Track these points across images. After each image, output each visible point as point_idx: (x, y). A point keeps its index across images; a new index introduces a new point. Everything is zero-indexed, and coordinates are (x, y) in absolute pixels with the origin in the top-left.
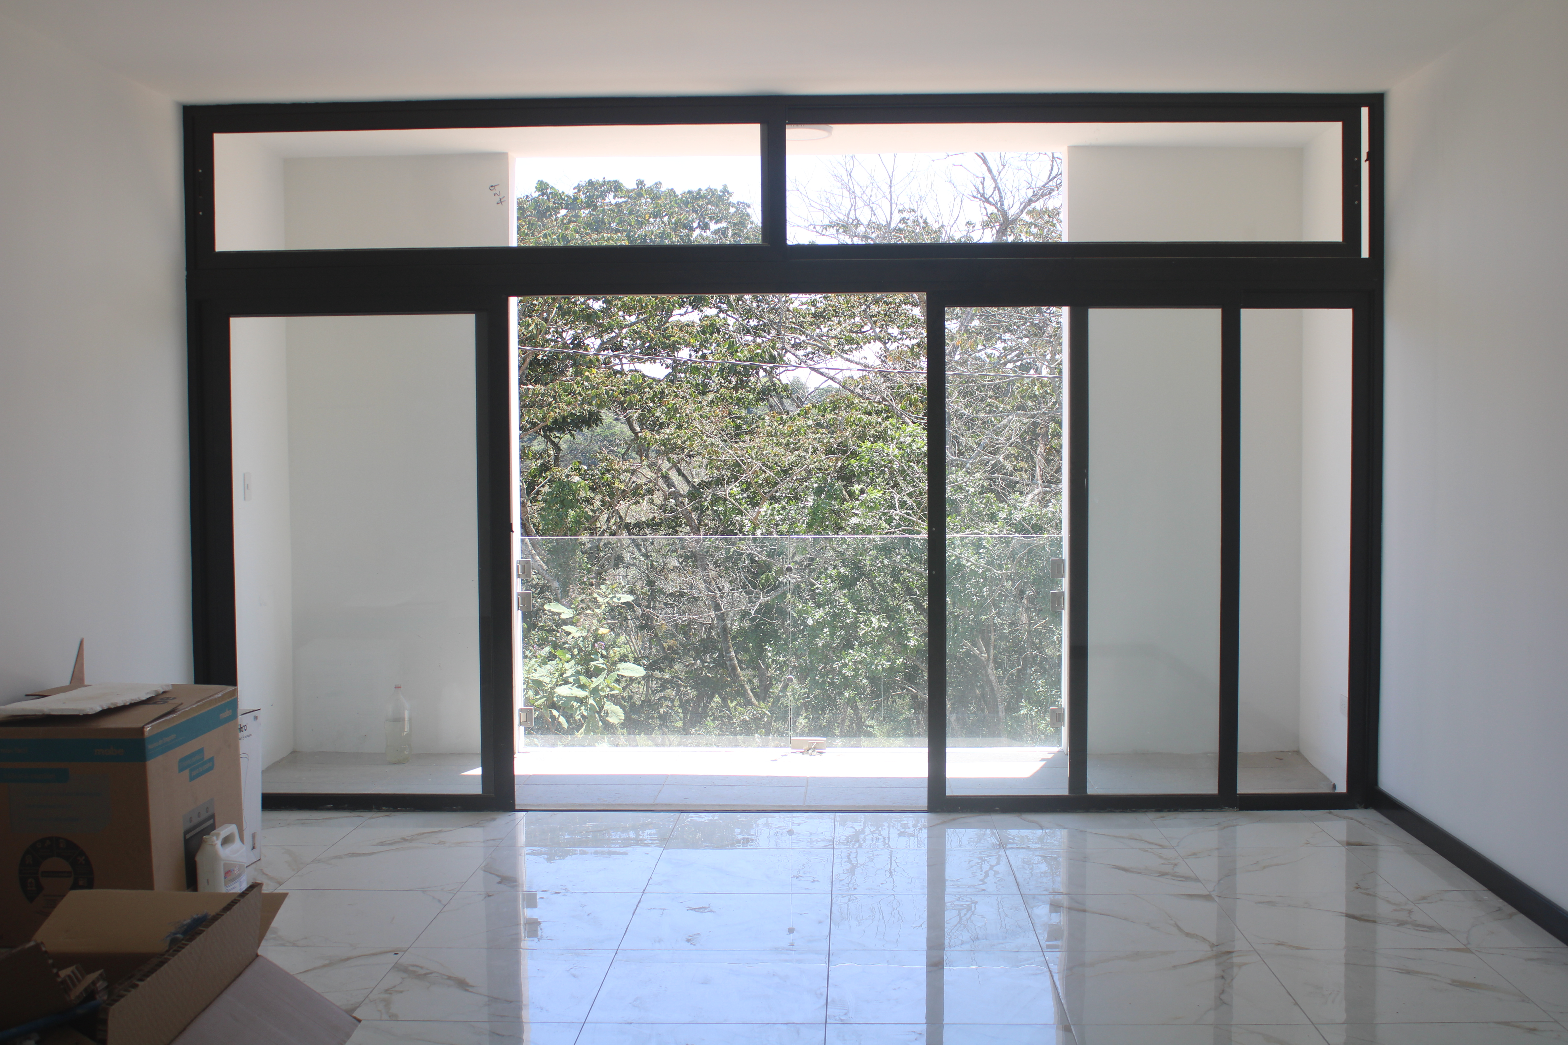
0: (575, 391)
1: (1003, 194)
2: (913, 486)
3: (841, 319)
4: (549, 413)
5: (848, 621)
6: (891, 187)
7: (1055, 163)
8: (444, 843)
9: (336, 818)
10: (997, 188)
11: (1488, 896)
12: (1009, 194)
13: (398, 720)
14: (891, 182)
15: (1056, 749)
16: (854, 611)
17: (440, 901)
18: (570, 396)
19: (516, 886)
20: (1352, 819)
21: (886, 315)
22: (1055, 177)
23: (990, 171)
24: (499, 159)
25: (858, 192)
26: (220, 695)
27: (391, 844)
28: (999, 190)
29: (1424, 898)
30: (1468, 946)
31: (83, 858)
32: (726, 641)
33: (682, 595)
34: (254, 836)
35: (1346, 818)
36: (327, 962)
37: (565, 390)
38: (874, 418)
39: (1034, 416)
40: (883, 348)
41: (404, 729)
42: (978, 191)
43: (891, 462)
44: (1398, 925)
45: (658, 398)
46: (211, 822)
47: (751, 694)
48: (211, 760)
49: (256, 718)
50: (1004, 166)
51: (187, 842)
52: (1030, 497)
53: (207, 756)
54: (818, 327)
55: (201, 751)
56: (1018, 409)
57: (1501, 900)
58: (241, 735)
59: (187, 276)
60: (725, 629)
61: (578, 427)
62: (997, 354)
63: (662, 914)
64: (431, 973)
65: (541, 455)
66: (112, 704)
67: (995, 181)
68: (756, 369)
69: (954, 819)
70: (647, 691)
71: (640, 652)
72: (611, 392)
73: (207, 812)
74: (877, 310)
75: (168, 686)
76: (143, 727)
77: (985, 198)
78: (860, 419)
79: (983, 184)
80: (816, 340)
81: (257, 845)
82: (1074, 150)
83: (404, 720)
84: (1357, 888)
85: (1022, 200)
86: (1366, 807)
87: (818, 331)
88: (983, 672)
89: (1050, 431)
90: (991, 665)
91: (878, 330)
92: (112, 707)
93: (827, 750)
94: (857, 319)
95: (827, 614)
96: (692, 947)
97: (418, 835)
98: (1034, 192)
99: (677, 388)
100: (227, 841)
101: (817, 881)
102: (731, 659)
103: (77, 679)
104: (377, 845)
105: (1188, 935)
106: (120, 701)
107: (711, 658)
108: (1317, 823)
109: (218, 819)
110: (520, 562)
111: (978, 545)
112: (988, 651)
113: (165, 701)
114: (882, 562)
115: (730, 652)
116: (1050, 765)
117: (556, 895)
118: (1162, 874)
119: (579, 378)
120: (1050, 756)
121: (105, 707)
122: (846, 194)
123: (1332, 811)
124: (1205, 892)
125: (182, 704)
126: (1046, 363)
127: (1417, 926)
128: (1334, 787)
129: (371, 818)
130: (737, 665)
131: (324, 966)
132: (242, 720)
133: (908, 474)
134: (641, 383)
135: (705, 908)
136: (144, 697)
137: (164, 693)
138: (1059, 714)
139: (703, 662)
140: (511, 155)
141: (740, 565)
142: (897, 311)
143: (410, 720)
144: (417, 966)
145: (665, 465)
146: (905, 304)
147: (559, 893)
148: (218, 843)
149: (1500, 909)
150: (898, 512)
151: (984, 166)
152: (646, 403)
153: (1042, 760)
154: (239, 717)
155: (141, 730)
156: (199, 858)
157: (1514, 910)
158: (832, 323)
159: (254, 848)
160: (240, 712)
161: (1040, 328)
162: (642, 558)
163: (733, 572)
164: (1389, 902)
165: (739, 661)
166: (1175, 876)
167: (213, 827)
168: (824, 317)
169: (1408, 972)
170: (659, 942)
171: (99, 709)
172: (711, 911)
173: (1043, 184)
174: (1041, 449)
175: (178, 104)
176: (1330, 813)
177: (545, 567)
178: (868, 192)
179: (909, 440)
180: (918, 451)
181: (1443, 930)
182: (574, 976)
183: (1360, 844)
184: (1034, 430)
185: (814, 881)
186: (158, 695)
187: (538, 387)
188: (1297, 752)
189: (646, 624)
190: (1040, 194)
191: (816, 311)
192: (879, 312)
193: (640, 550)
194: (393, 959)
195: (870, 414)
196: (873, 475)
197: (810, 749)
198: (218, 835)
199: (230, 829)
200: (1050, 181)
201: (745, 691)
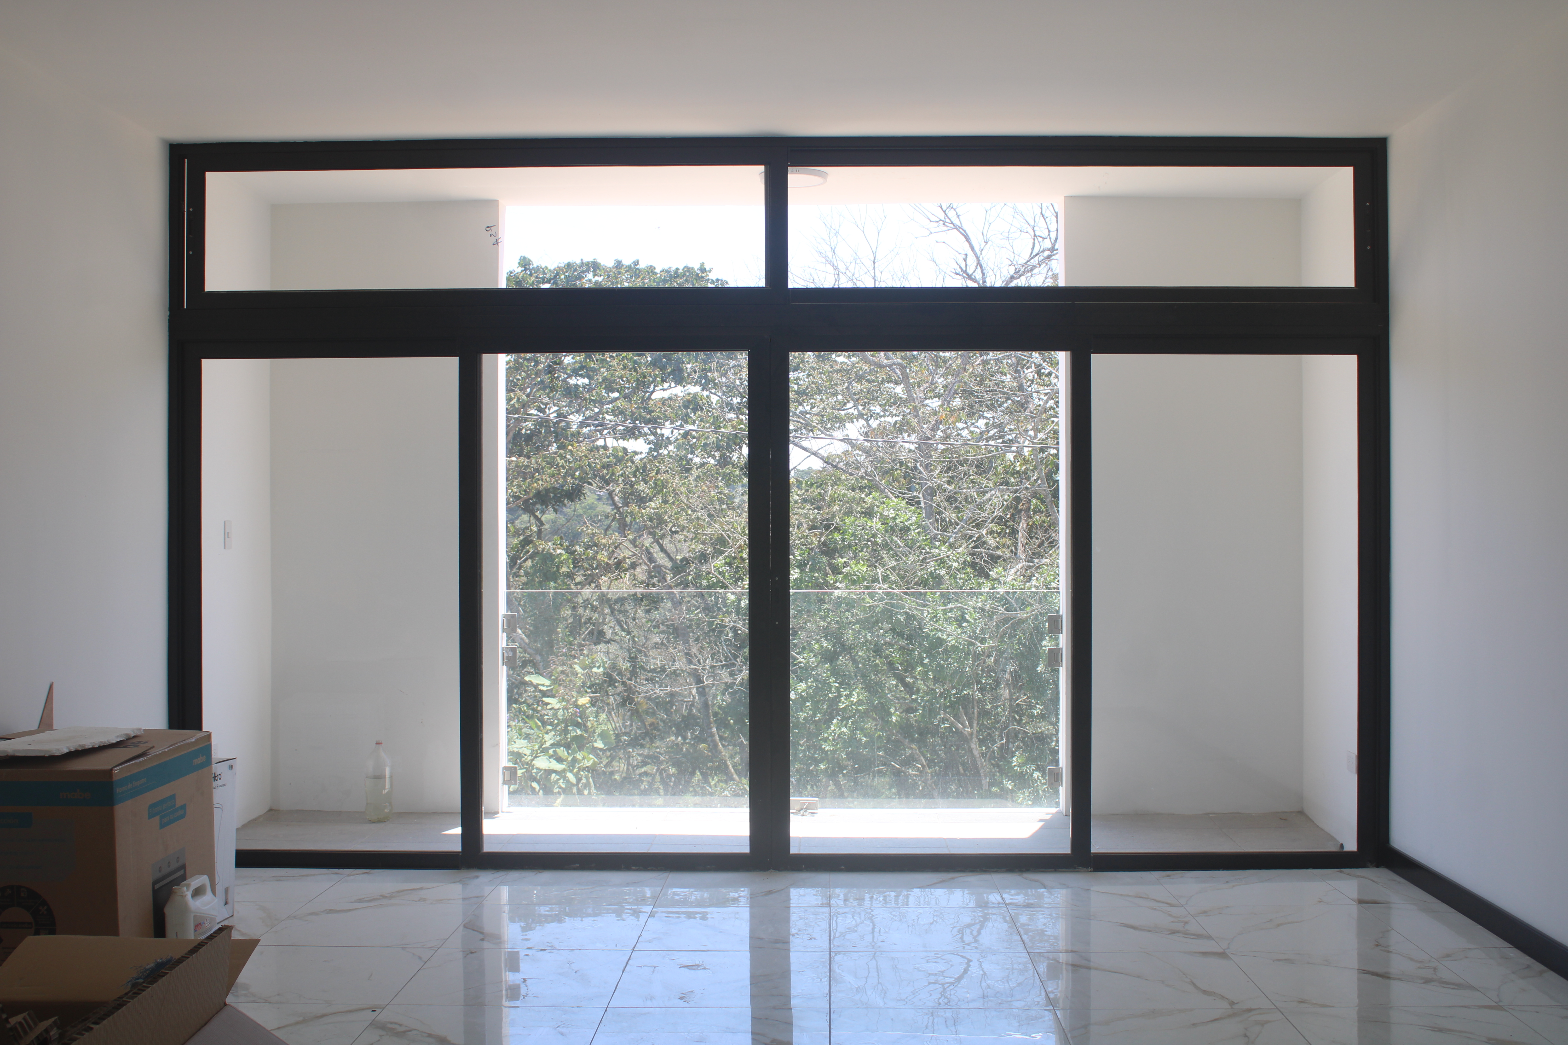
0: (558, 463)
1: (985, 272)
2: (896, 560)
3: (824, 397)
4: (533, 484)
5: (830, 695)
6: (874, 263)
7: (1036, 241)
8: (425, 900)
9: (314, 875)
10: (979, 264)
11: (1514, 953)
12: (991, 272)
13: (379, 777)
14: (875, 258)
15: (1054, 810)
16: (837, 685)
17: (420, 958)
18: (553, 469)
19: (501, 943)
20: (1364, 877)
21: (868, 392)
22: (1036, 255)
23: (972, 248)
24: (490, 206)
25: (842, 268)
26: (194, 740)
27: (370, 901)
28: (981, 267)
29: (1448, 956)
30: (1501, 1004)
31: (46, 907)
32: (708, 716)
33: (663, 669)
34: (227, 891)
35: (1358, 877)
36: (301, 1019)
37: (548, 463)
38: (858, 494)
39: (1016, 491)
40: (865, 425)
41: (385, 786)
42: (961, 268)
43: (874, 536)
44: (1424, 983)
45: (640, 472)
46: (182, 872)
47: (733, 770)
48: (183, 807)
49: (231, 767)
50: (986, 243)
51: (155, 892)
52: (1013, 571)
53: (179, 803)
54: (801, 404)
55: (173, 797)
56: (1001, 484)
57: (1528, 958)
58: (215, 784)
59: (169, 316)
60: (706, 705)
61: (561, 502)
62: (978, 431)
63: (653, 972)
64: (410, 1031)
65: (524, 531)
66: (80, 745)
67: (978, 258)
68: (739, 445)
69: (953, 878)
70: (628, 769)
71: (621, 729)
72: (593, 465)
73: (178, 862)
74: (859, 388)
75: (139, 729)
76: (112, 770)
77: (967, 274)
78: (844, 495)
79: (965, 260)
80: (799, 417)
81: (230, 901)
82: (1072, 201)
83: (385, 778)
84: (1377, 945)
85: (1003, 279)
86: (1377, 866)
87: (801, 408)
88: (966, 747)
89: (1032, 507)
90: (975, 740)
91: (861, 408)
92: (80, 749)
93: (820, 811)
94: (840, 397)
95: (809, 687)
96: (686, 1005)
97: (398, 892)
98: (1016, 269)
99: (659, 462)
100: (198, 892)
101: (815, 939)
102: (712, 735)
103: (46, 723)
104: (356, 902)
105: (1205, 992)
106: (88, 743)
107: (692, 734)
108: (1329, 882)
109: (188, 869)
110: (505, 616)
111: (960, 620)
112: (971, 726)
113: (136, 745)
114: (865, 637)
115: (711, 728)
116: (1048, 826)
117: (542, 952)
118: (1173, 932)
119: (562, 451)
120: (1048, 817)
121: (73, 749)
122: (830, 269)
123: (1343, 870)
124: (1219, 950)
125: (153, 747)
126: (1028, 438)
127: (1444, 983)
128: (1342, 846)
129: (349, 875)
130: (718, 741)
131: (297, 1023)
132: (217, 769)
133: (891, 548)
134: (623, 457)
135: (698, 966)
136: (114, 740)
137: (134, 737)
138: (1057, 774)
139: (684, 738)
140: (501, 202)
141: (723, 638)
142: (880, 390)
143: (391, 777)
144: (396, 1023)
145: (648, 541)
146: (888, 382)
147: (545, 950)
148: (189, 894)
149: (1528, 967)
150: (881, 585)
151: (966, 242)
152: (629, 477)
153: (1041, 820)
154: (214, 765)
155: (110, 772)
156: (168, 910)
157: (1542, 967)
158: (814, 401)
159: (226, 903)
160: (214, 761)
161: (1022, 406)
162: (624, 634)
163: (716, 645)
164: (1412, 959)
165: (722, 738)
166: (1186, 934)
167: (184, 878)
168: (807, 395)
169: (1441, 1030)
170: (651, 1000)
171: (66, 751)
172: (705, 969)
173: (1024, 261)
174: (1023, 525)
175: (164, 141)
176: (1341, 872)
177: (527, 641)
178: (851, 268)
179: (892, 514)
180: (901, 524)
181: (1472, 988)
182: (562, 1034)
183: (1375, 902)
184: (1016, 507)
185: (811, 939)
186: (128, 739)
187: (522, 459)
188: (1301, 813)
189: (627, 700)
190: (1022, 270)
191: (798, 388)
192: (861, 390)
193: (621, 626)
194: (371, 1016)
195: (853, 490)
196: (856, 549)
197: (802, 809)
198: (188, 886)
199: (201, 880)
200: (1032, 258)
201: (727, 767)
